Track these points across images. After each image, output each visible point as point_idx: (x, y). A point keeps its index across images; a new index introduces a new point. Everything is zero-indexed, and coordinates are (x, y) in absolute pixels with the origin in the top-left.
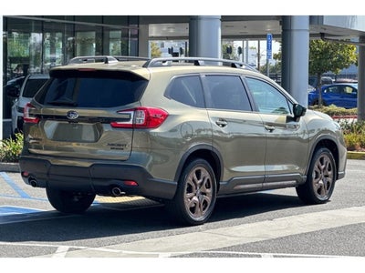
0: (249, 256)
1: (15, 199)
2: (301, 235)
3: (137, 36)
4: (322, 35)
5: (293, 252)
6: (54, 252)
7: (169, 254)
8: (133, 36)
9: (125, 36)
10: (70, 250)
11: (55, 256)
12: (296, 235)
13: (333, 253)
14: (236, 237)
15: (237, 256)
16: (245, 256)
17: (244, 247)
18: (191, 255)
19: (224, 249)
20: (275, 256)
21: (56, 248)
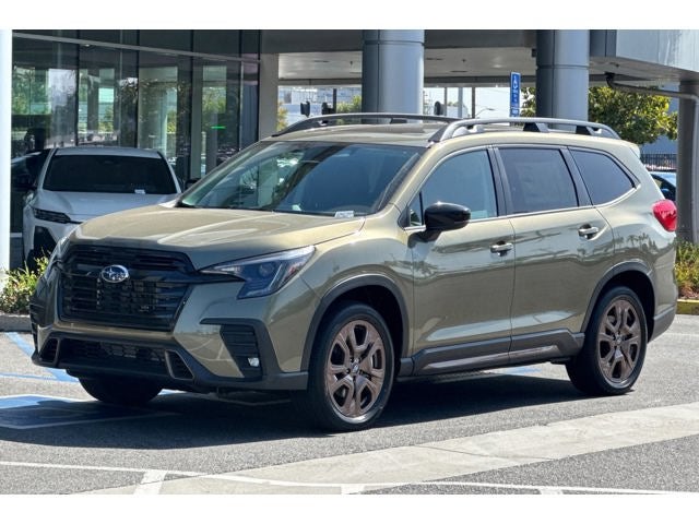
0: (517, 492)
1: (45, 383)
2: (608, 453)
3: (257, 76)
4: (610, 77)
5: (599, 484)
6: (139, 481)
7: (361, 487)
8: (248, 77)
9: (234, 76)
10: (168, 477)
11: (140, 489)
12: (599, 454)
13: (676, 488)
14: (481, 455)
15: (493, 491)
16: (509, 491)
17: (503, 474)
18: (404, 490)
19: (466, 478)
20: (566, 492)
21: (142, 474)
